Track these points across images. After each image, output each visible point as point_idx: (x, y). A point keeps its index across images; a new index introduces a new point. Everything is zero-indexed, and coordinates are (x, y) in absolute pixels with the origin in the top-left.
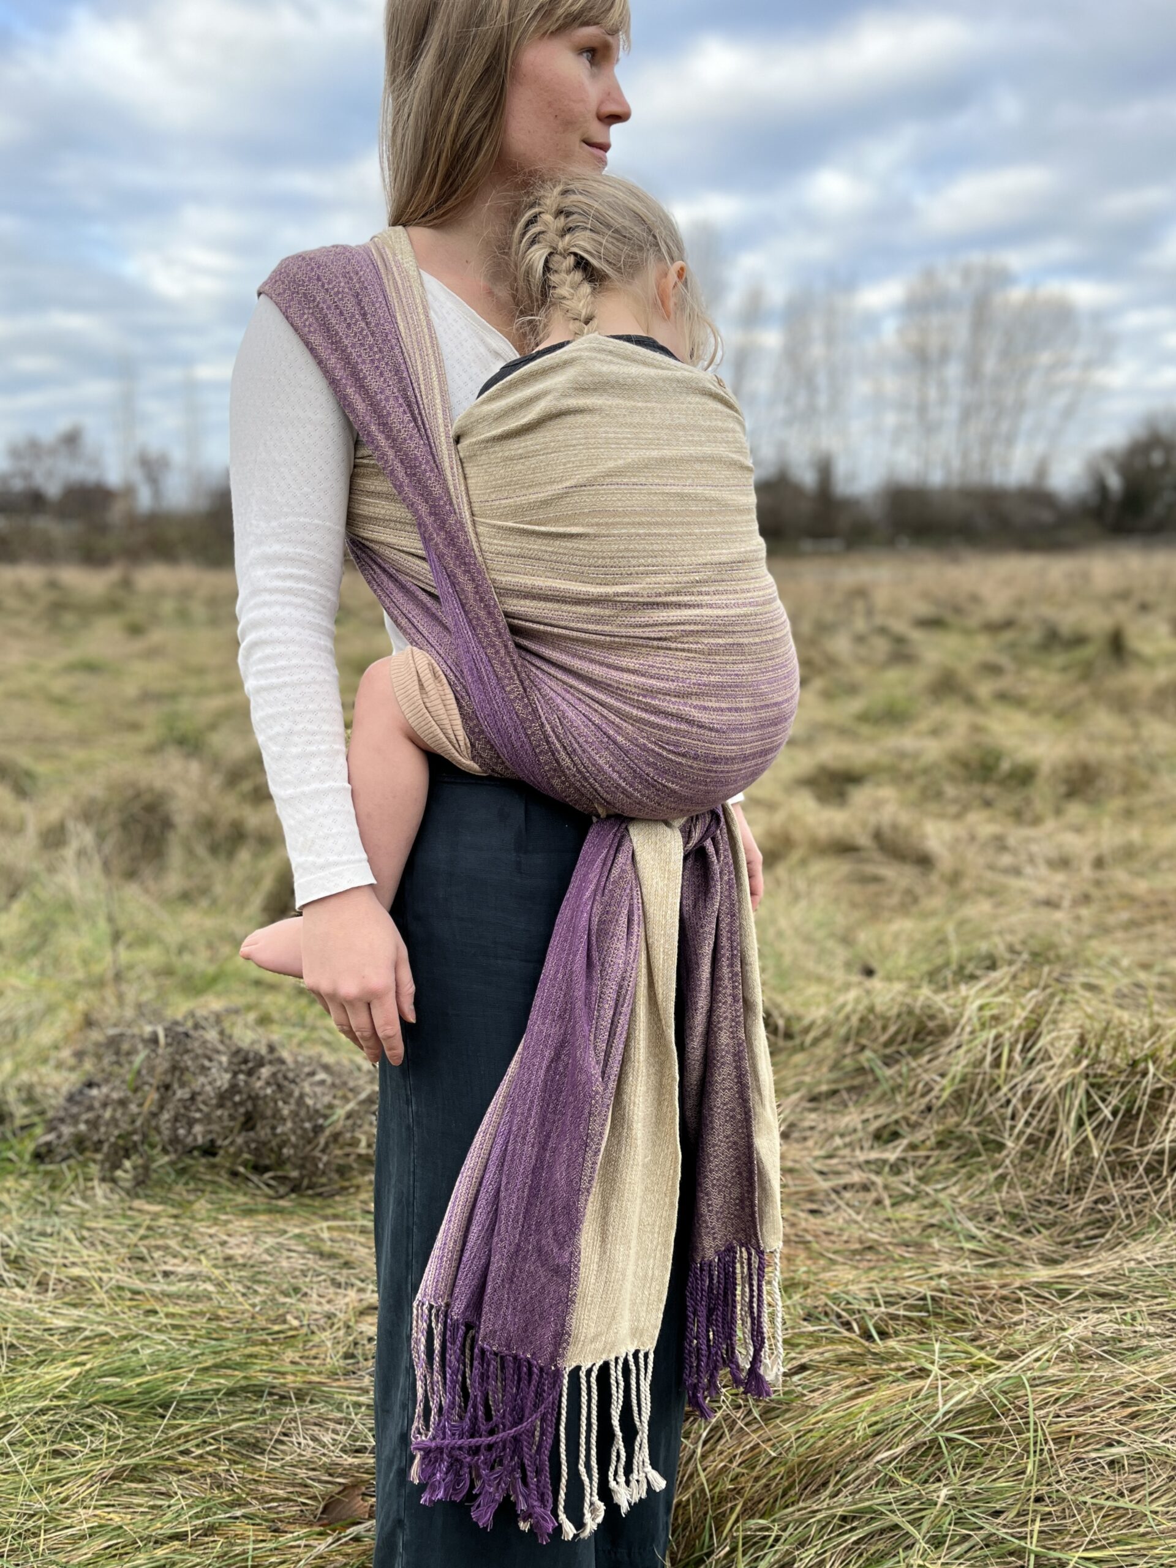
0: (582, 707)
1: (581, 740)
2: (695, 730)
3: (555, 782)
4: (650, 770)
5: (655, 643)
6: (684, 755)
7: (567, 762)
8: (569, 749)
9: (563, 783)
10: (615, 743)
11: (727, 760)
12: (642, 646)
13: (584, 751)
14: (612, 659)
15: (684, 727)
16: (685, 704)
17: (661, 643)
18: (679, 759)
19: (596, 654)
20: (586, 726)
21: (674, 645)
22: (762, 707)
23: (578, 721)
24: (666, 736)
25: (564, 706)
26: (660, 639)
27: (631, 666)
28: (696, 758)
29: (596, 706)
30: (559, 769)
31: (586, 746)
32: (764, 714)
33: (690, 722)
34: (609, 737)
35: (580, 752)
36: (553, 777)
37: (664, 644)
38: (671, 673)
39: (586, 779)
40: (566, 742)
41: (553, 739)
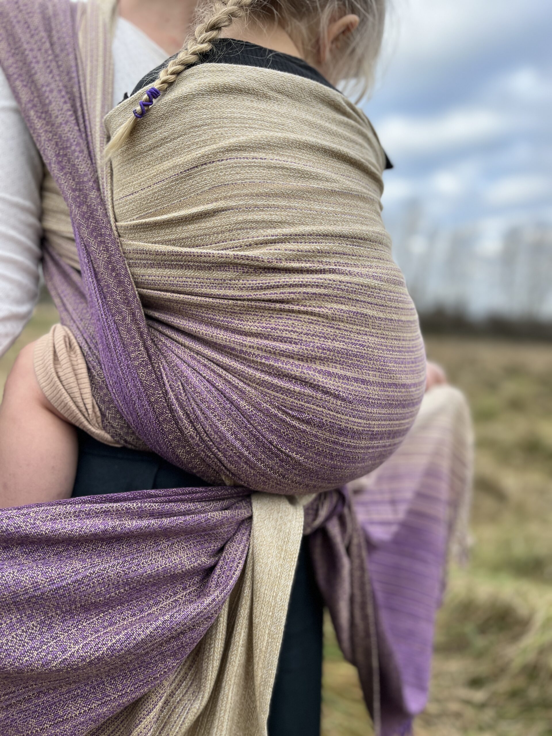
0: (207, 373)
1: (203, 406)
2: (319, 395)
3: (180, 451)
4: (273, 437)
5: (278, 306)
6: (308, 422)
7: (190, 430)
8: (192, 416)
9: (188, 453)
10: (238, 408)
11: (356, 434)
12: (265, 309)
13: (206, 418)
14: (236, 323)
15: (308, 391)
16: (309, 368)
17: (283, 306)
18: (303, 427)
19: (219, 318)
20: (210, 392)
21: (296, 308)
22: (390, 385)
23: (201, 387)
24: (290, 400)
25: (188, 372)
26: (282, 301)
27: (254, 329)
28: (321, 426)
29: (221, 371)
30: (183, 438)
31: (208, 413)
32: (391, 392)
33: (315, 387)
34: (232, 403)
35: (203, 419)
36: (178, 446)
37: (287, 306)
38: (294, 336)
39: (210, 449)
40: (189, 409)
41: (176, 406)
